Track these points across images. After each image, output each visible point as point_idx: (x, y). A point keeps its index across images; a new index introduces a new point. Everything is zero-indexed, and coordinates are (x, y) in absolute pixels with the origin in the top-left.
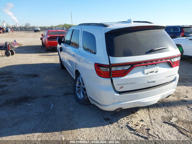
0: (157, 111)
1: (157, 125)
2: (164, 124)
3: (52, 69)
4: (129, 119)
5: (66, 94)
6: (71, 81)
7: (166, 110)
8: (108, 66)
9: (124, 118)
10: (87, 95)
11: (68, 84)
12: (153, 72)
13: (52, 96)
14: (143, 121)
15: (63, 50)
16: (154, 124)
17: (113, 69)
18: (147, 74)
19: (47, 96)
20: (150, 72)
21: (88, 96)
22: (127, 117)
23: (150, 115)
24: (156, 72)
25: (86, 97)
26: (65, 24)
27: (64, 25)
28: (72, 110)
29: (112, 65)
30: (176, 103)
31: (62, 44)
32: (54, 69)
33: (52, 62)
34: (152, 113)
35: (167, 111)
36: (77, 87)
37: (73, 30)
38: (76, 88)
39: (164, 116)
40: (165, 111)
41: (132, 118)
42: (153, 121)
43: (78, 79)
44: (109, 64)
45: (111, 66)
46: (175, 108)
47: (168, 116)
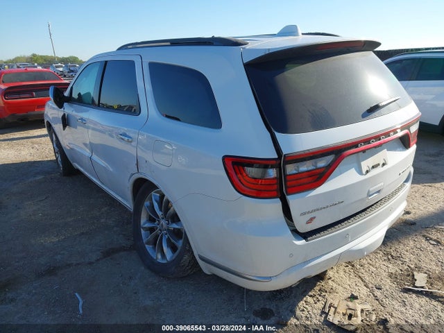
0: (371, 262)
1: (394, 303)
2: (406, 295)
3: (37, 178)
4: (320, 298)
5: (109, 253)
6: (106, 208)
7: (388, 254)
8: (275, 162)
9: (305, 298)
10: (190, 251)
11: (102, 220)
12: (379, 165)
13: (69, 265)
14: (356, 298)
15: (72, 121)
16: (384, 300)
17: (291, 169)
18: (367, 172)
19: (51, 271)
20: (373, 167)
21: (195, 253)
22: (310, 293)
23: (360, 274)
24: (384, 165)
25: (186, 257)
26: (34, 55)
27: (31, 58)
28: (149, 303)
29: (287, 159)
30: (395, 232)
31: (66, 104)
32: (40, 177)
33: (29, 159)
34: (363, 271)
35: (390, 257)
36: (143, 228)
37: (106, 62)
38: (143, 232)
39: (393, 271)
40: (386, 258)
41: (324, 294)
42: (378, 293)
43: (147, 203)
44: (276, 157)
45: (282, 160)
46: (402, 246)
47: (401, 270)
